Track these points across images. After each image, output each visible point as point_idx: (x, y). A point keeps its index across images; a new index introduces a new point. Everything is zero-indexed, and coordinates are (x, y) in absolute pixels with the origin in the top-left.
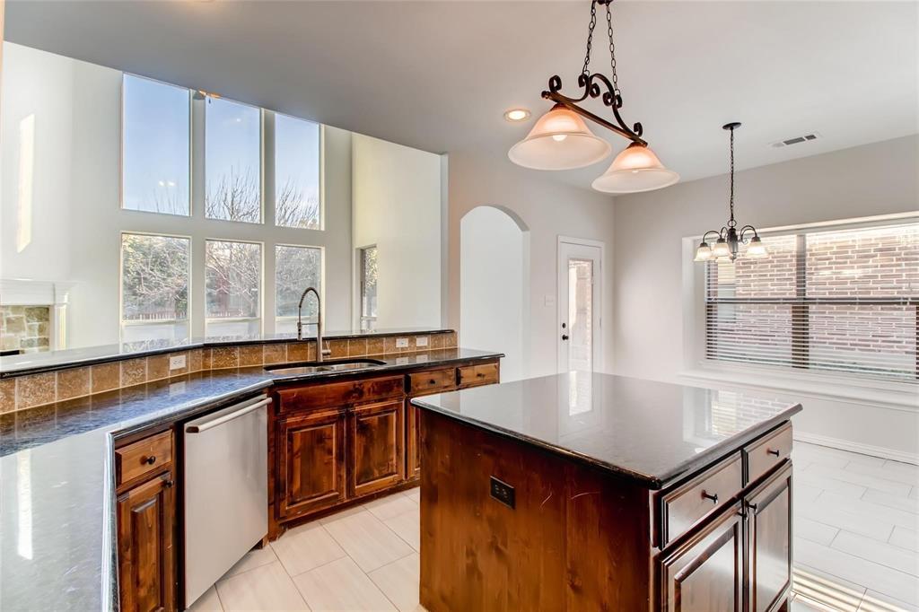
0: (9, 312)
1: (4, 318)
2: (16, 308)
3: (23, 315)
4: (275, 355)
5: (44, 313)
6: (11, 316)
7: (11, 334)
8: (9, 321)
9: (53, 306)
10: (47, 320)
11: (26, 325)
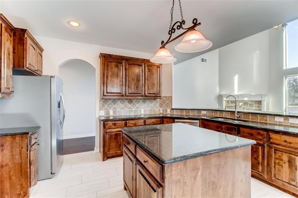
0: (250, 102)
1: (249, 103)
2: (252, 101)
3: (254, 103)
4: (226, 115)
5: (260, 102)
6: (250, 103)
7: (250, 108)
8: (250, 104)
9: (261, 101)
10: (261, 104)
11: (254, 105)
